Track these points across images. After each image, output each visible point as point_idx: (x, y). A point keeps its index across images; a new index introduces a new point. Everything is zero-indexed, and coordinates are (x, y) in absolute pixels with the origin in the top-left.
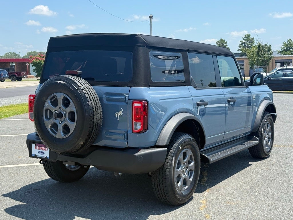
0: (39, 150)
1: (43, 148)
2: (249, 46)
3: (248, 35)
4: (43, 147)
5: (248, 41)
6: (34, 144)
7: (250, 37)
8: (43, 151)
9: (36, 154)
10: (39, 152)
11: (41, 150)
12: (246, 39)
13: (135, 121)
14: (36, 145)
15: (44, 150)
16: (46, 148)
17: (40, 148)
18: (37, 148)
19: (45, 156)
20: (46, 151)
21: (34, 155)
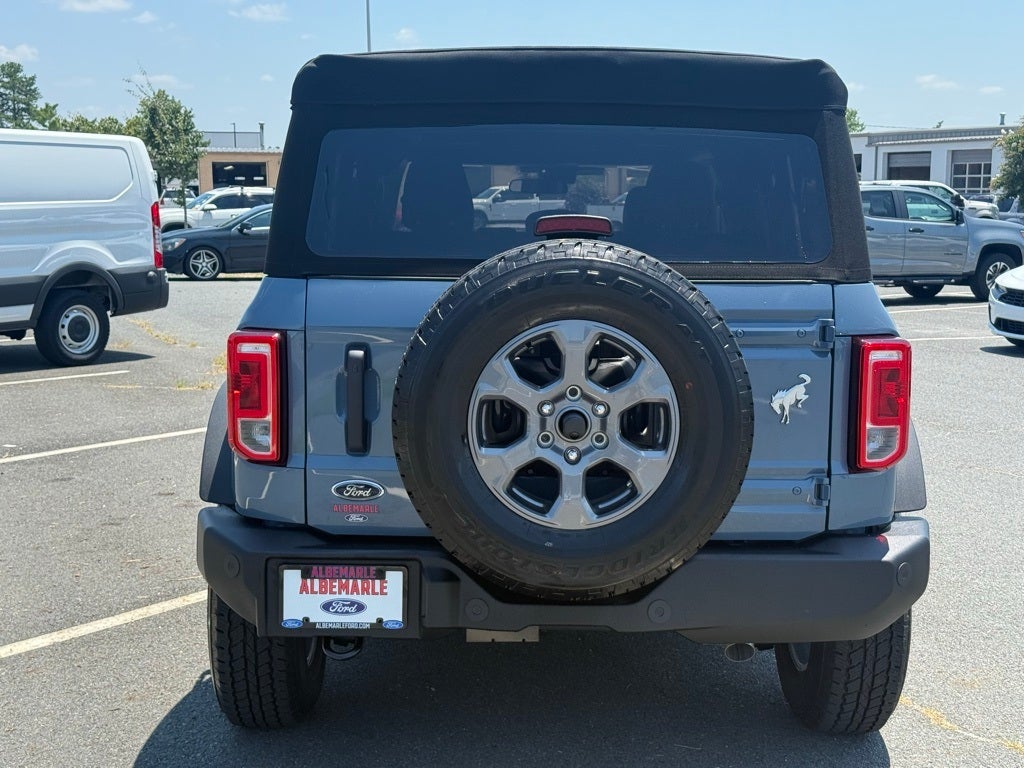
0: (328, 597)
1: (355, 586)
2: (22, 106)
3: (12, 65)
4: (355, 579)
5: (12, 88)
6: (298, 573)
7: (20, 75)
8: (355, 597)
9: (306, 620)
10: (327, 607)
11: (344, 595)
12: (6, 80)
13: (875, 422)
14: (305, 575)
15: (365, 590)
16: (373, 579)
17: (336, 584)
18: (316, 588)
19: (366, 619)
20: (374, 593)
21: (296, 625)
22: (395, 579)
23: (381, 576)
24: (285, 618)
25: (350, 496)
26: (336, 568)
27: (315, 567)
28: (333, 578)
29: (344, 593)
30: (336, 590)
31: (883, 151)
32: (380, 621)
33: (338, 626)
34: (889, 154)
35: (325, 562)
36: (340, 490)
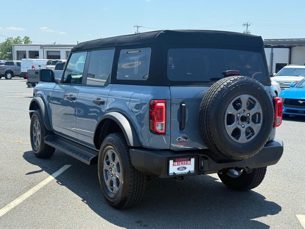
0: (179, 166)
1: (184, 163)
4: (184, 161)
8: (184, 166)
9: (174, 173)
10: (178, 169)
11: (182, 166)
13: (278, 116)
14: (174, 161)
15: (186, 164)
16: (188, 161)
17: (180, 163)
18: (176, 165)
19: (186, 171)
20: (188, 164)
21: (172, 174)
22: (193, 160)
23: (190, 160)
24: (170, 173)
25: (181, 141)
26: (181, 159)
27: (176, 159)
28: (180, 162)
29: (182, 165)
30: (180, 164)
31: (45, 50)
32: (189, 171)
33: (181, 174)
34: (47, 51)
35: (178, 157)
36: (179, 139)
